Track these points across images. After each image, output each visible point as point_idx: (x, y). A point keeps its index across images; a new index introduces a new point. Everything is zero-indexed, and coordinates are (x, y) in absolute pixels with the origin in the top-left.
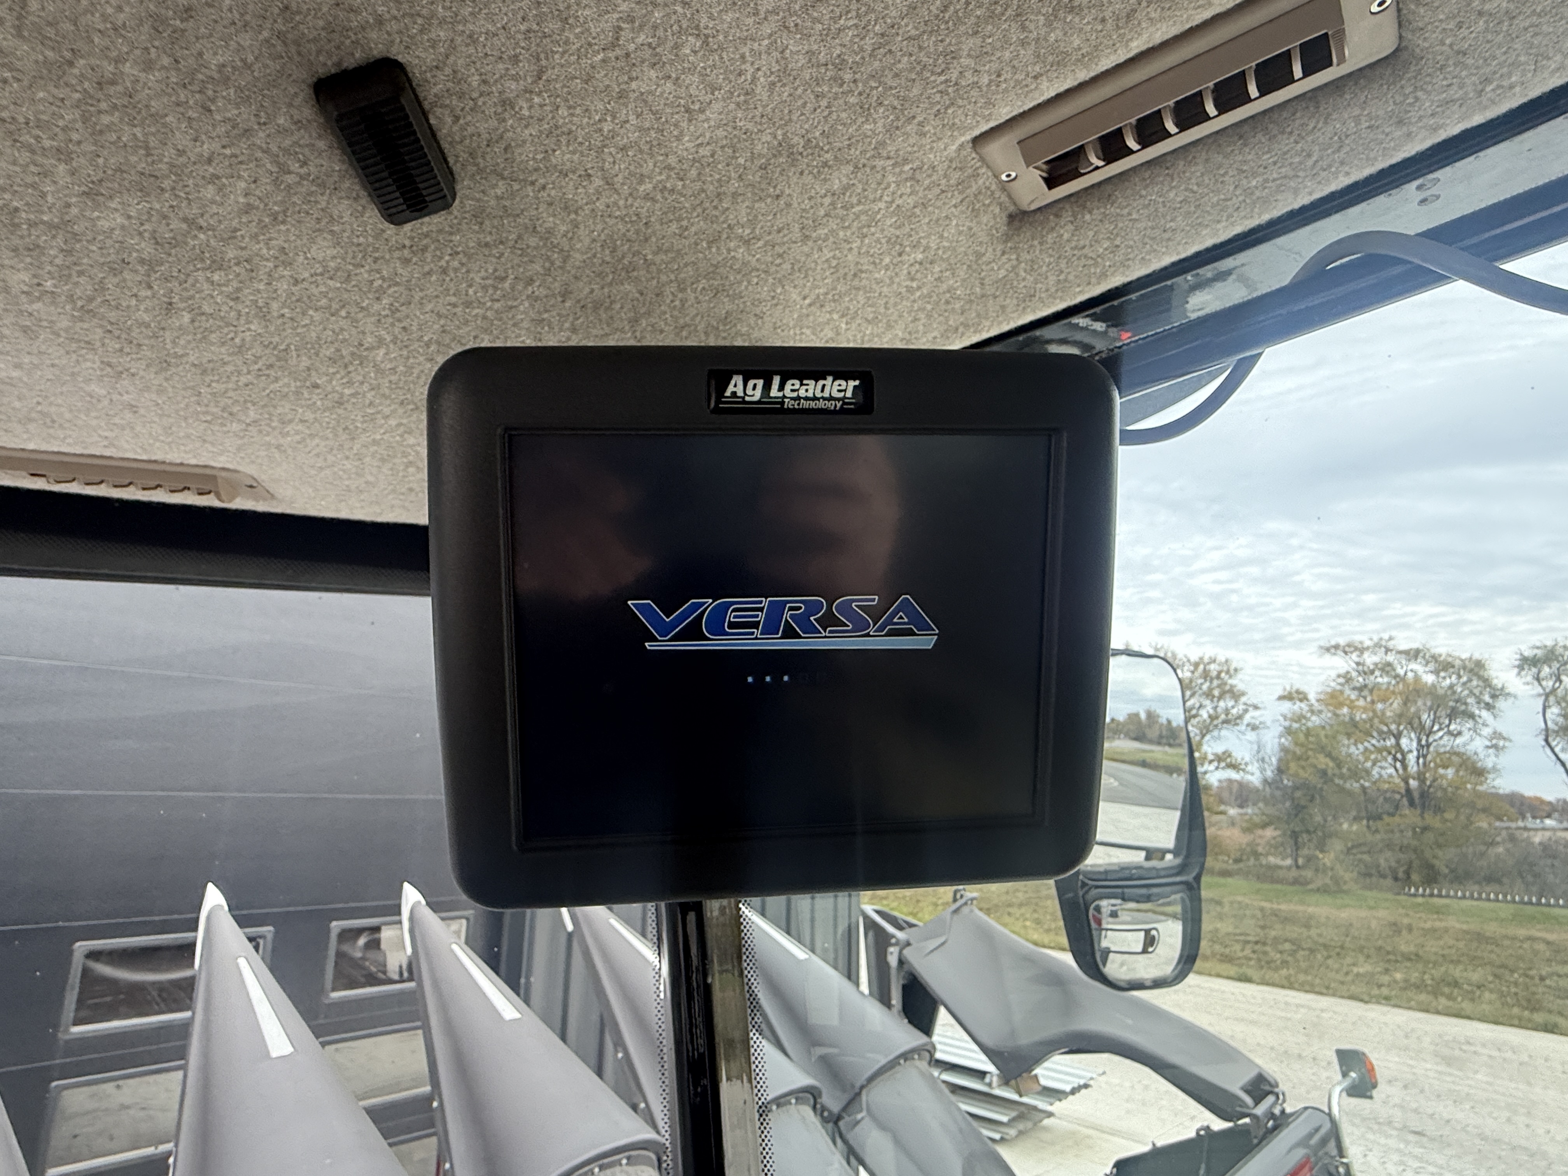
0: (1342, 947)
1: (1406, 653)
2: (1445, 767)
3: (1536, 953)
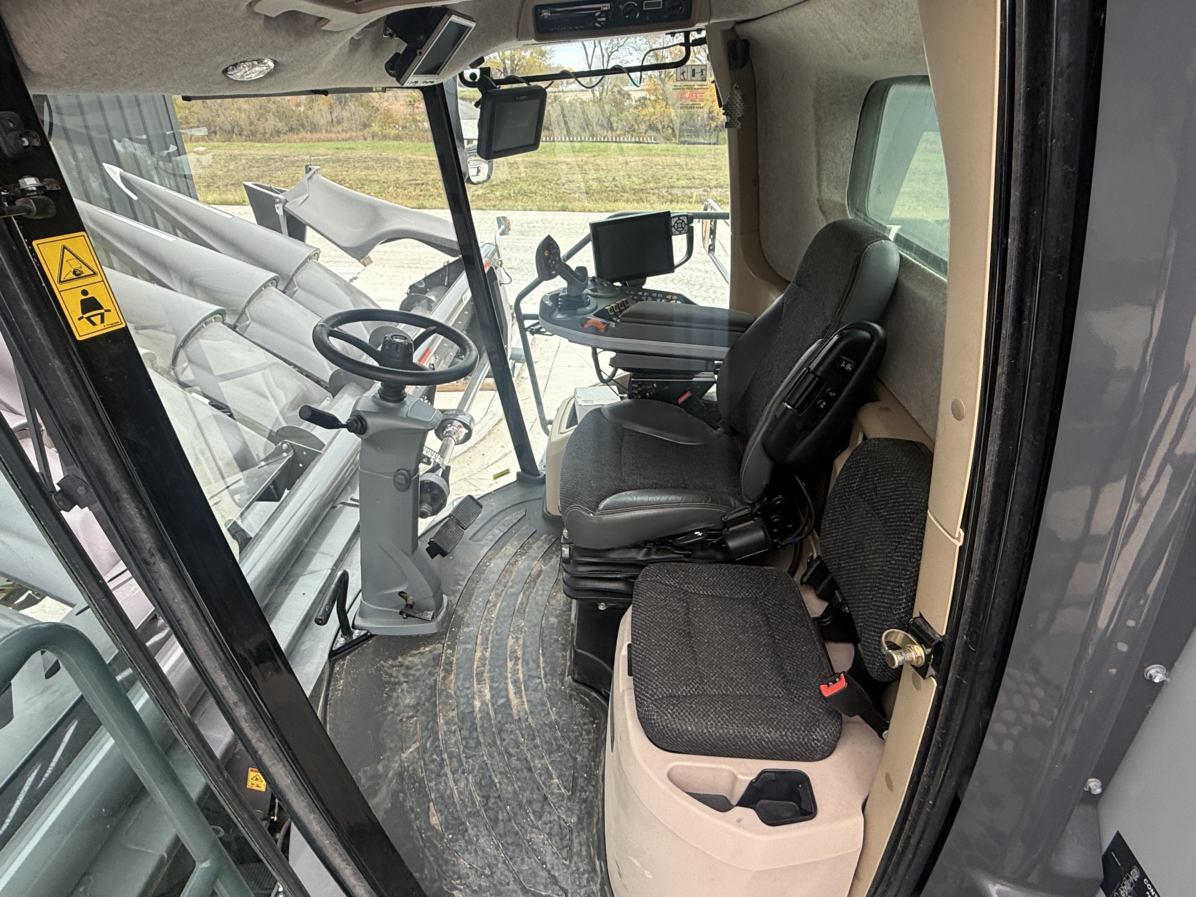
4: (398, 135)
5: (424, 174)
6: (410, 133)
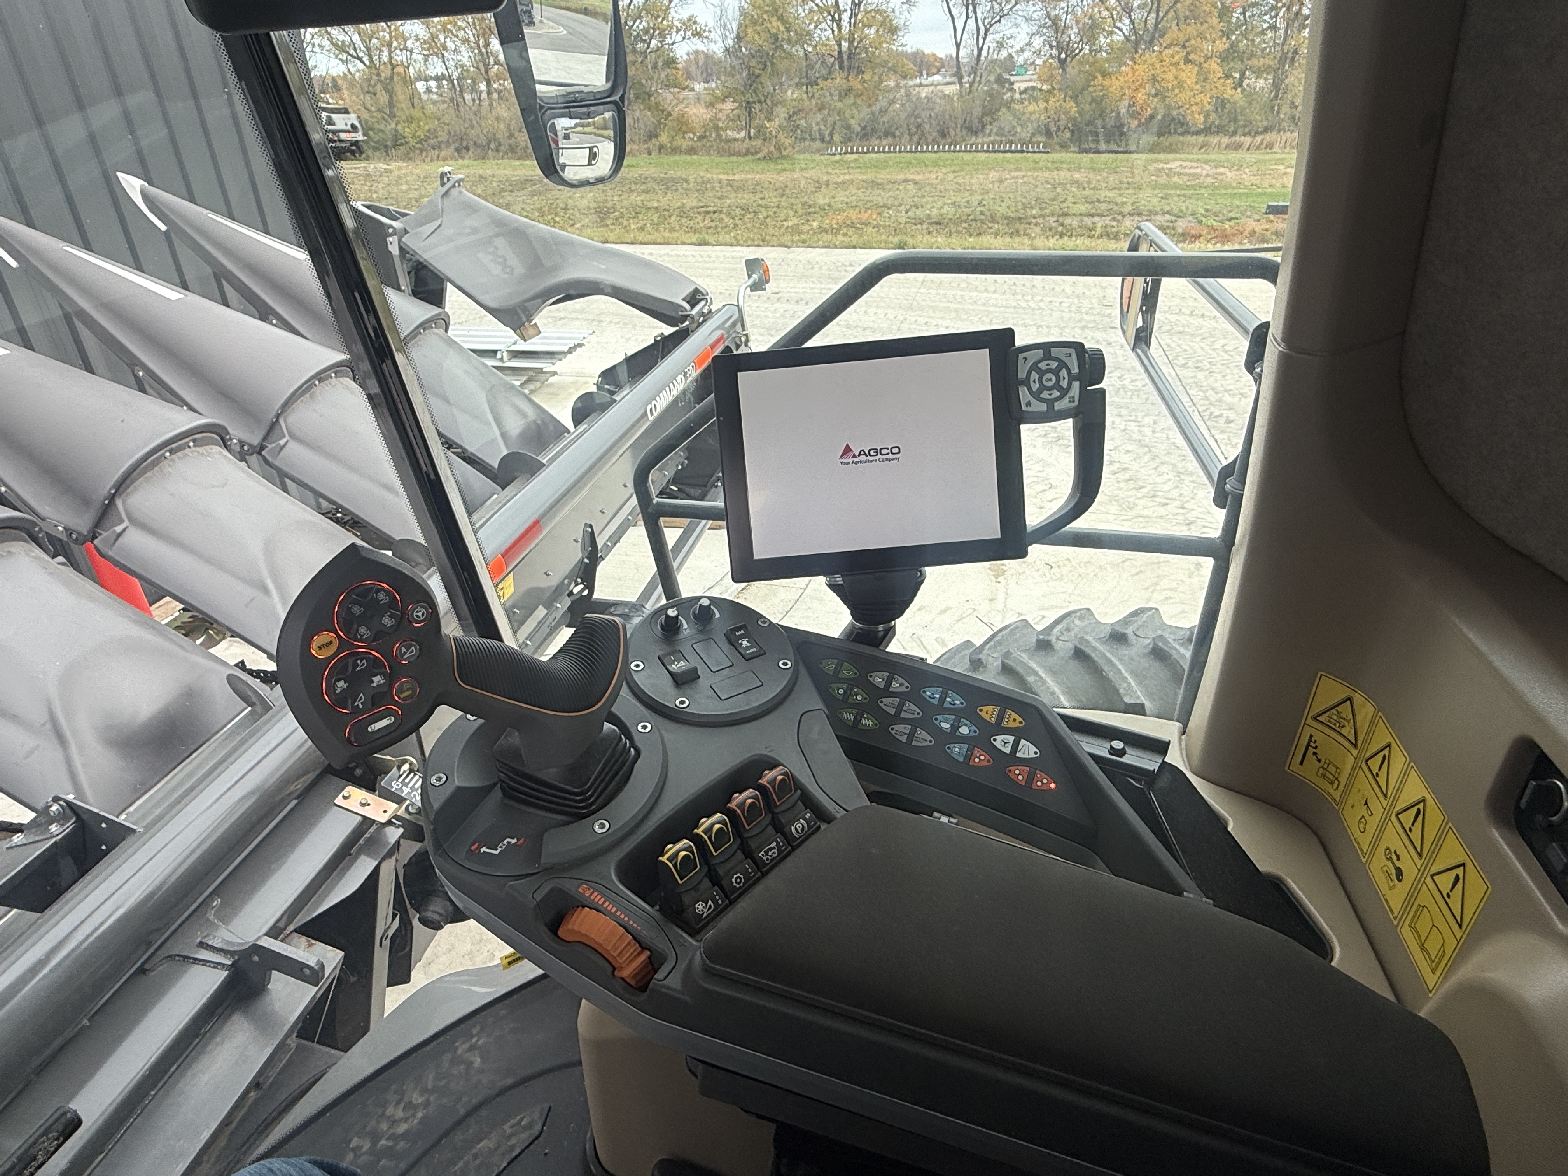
2: (870, 27)
3: (907, 191)
4: (692, 147)
5: (719, 198)
6: (708, 144)
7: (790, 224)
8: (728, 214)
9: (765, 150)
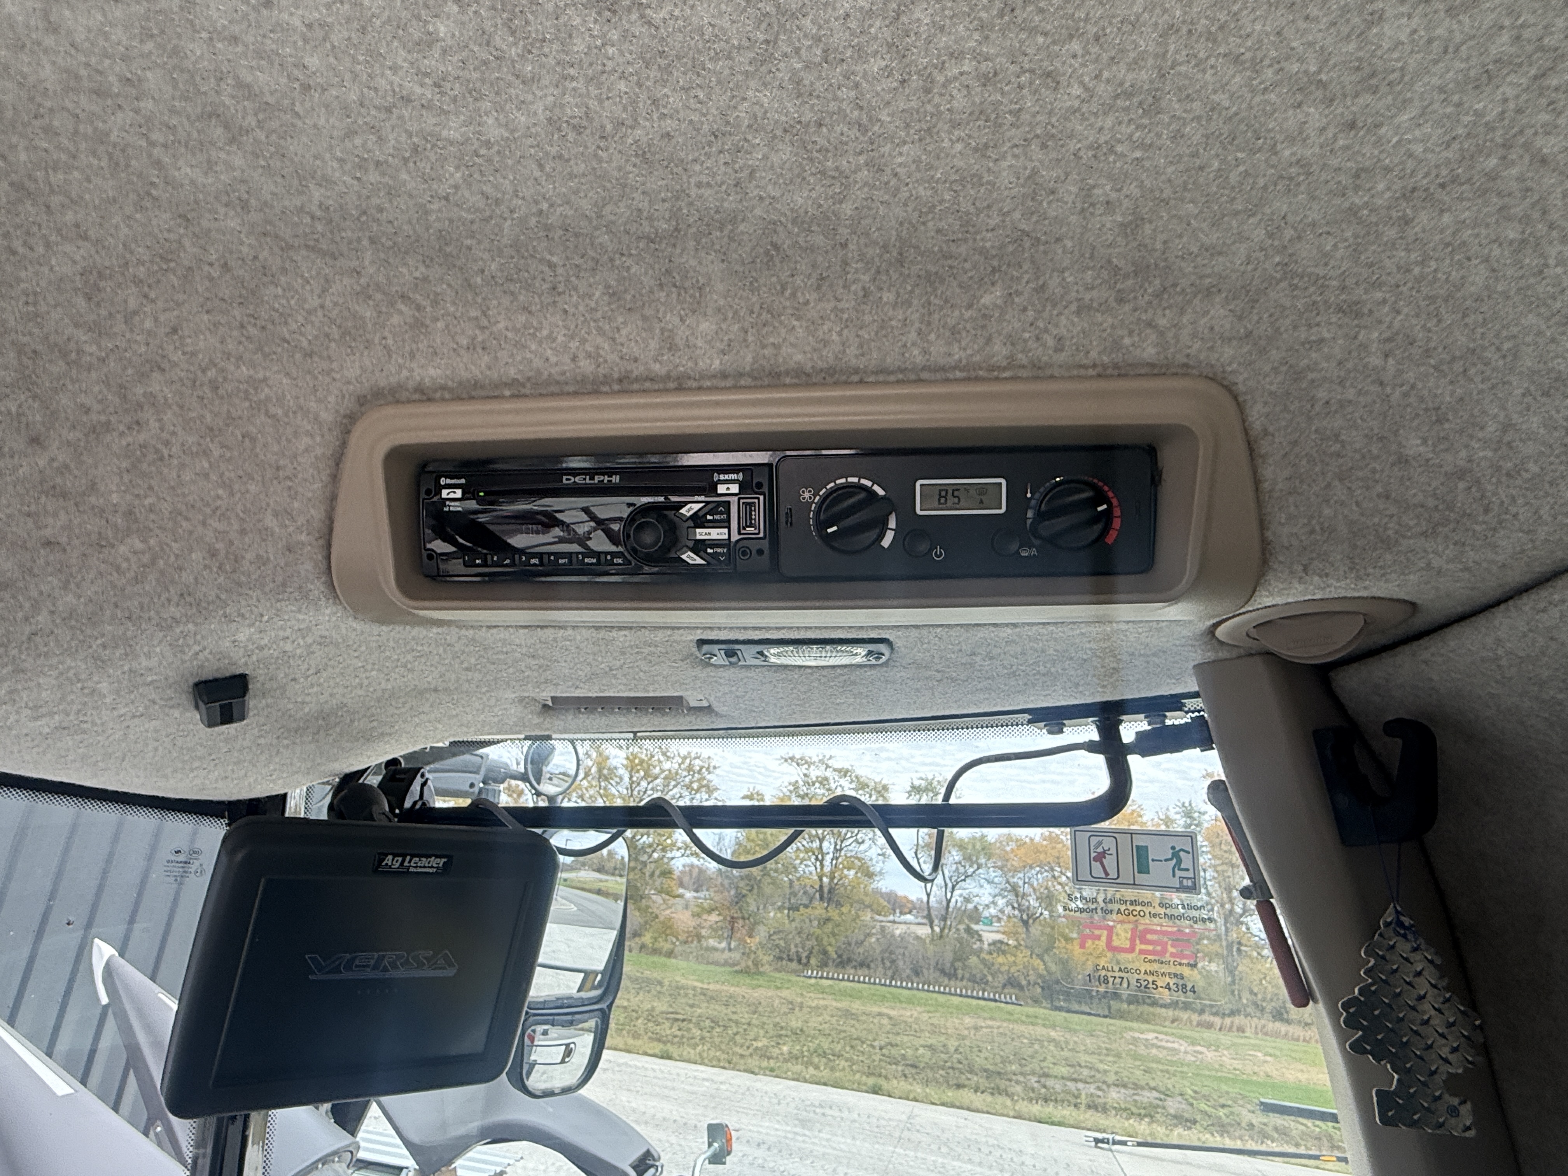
0: (749, 1024)
1: (839, 771)
2: (849, 869)
3: (881, 1026)
7: (760, 1044)
8: (698, 1025)
9: (743, 965)
